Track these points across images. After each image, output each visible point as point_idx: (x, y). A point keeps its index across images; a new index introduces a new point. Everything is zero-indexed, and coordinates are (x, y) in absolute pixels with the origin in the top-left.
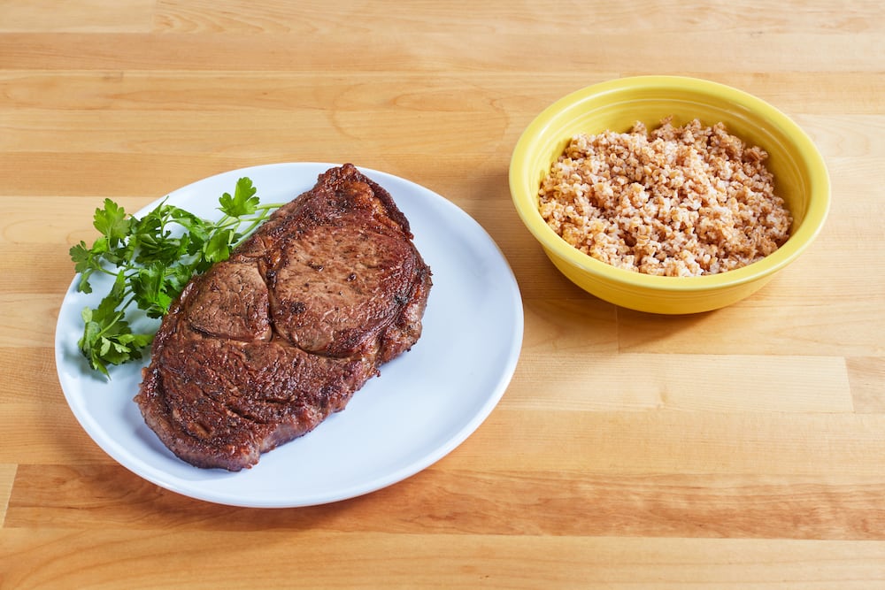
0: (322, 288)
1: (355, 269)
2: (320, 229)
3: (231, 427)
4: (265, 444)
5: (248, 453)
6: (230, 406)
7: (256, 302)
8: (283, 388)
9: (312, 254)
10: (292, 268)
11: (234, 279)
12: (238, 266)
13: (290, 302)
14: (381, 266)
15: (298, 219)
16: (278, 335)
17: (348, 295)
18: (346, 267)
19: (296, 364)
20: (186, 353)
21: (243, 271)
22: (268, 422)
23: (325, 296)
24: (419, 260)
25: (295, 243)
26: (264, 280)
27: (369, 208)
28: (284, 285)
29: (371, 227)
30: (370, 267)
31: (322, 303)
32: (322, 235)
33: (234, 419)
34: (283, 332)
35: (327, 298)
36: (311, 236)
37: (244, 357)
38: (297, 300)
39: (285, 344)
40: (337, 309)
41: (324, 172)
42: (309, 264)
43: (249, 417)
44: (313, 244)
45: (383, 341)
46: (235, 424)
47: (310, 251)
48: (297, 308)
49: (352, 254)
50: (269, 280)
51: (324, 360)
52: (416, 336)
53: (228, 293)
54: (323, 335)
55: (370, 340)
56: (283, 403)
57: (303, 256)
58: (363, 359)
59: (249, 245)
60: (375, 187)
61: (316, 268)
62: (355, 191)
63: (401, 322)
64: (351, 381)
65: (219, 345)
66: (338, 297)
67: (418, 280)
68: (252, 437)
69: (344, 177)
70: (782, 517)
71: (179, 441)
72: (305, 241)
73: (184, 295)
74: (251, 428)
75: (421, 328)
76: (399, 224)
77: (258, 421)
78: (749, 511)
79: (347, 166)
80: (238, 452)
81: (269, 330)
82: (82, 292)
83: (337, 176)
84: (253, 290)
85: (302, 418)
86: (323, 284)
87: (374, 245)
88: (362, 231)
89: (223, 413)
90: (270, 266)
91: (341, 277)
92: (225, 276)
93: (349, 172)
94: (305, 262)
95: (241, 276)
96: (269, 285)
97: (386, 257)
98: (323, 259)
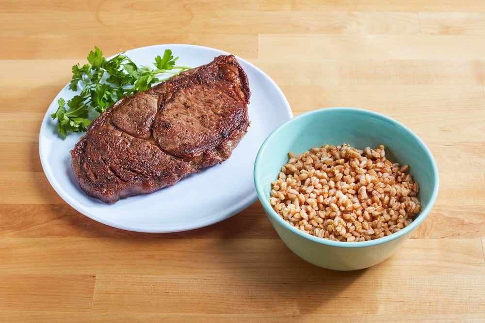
0: (185, 118)
1: (207, 112)
2: (199, 87)
3: (108, 179)
4: (123, 193)
5: (111, 195)
6: (111, 169)
7: (148, 117)
8: (141, 166)
9: (188, 99)
10: (174, 104)
11: (143, 102)
12: (148, 95)
13: (163, 121)
14: (221, 115)
15: (191, 78)
16: (153, 137)
17: (197, 126)
18: (203, 110)
19: (153, 155)
20: (102, 135)
21: (149, 99)
22: (127, 181)
23: (184, 123)
24: (245, 115)
25: (182, 91)
26: (158, 106)
27: (232, 81)
28: (166, 112)
29: (227, 92)
30: (215, 113)
31: (181, 126)
32: (199, 91)
33: (111, 176)
34: (155, 136)
35: (185, 125)
36: (192, 89)
37: (129, 144)
38: (169, 121)
39: (153, 142)
40: (187, 131)
41: (217, 56)
42: (185, 104)
43: (119, 177)
44: (191, 93)
45: (205, 155)
46: (109, 178)
47: (188, 97)
48: (166, 126)
49: (209, 104)
50: (160, 107)
51: (169, 157)
52: (225, 157)
53: (136, 109)
54: (174, 143)
55: (197, 153)
56: (139, 173)
57: (183, 99)
58: (190, 162)
59: (160, 86)
60: (241, 71)
61: (187, 107)
62: (229, 71)
63: (220, 148)
64: (179, 172)
65: (120, 135)
66: (191, 125)
67: (238, 128)
68: (116, 188)
71: (81, 179)
72: (188, 91)
73: (116, 104)
74: (117, 183)
75: (230, 153)
76: (245, 94)
77: (123, 180)
79: (230, 56)
80: (106, 193)
81: (149, 133)
82: (71, 90)
83: (223, 61)
84: (149, 110)
85: (145, 184)
86: (186, 116)
87: (223, 102)
88: (221, 93)
89: (106, 171)
90: (164, 100)
91: (198, 115)
92: (139, 99)
93: (230, 59)
94: (183, 102)
95: (147, 101)
96: (158, 111)
97: (227, 110)
98: (193, 103)
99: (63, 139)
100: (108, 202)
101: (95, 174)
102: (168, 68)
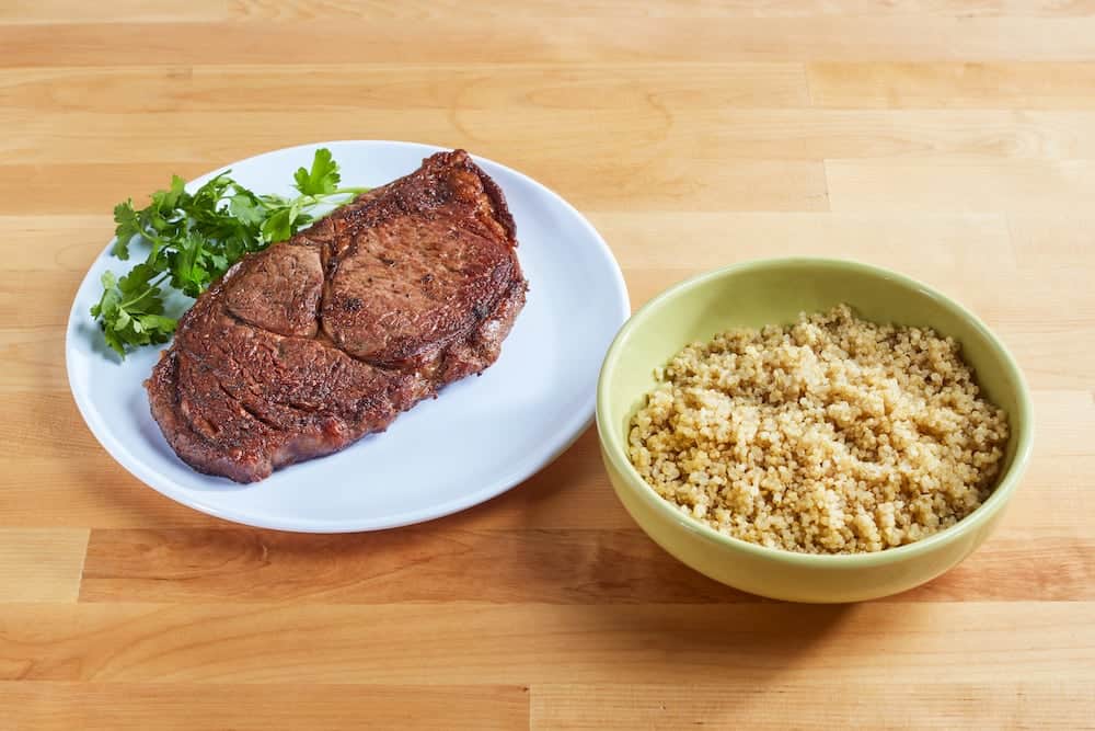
0: (389, 286)
1: (434, 270)
2: (405, 220)
3: (243, 429)
4: (279, 456)
5: (255, 461)
6: (244, 405)
7: (306, 291)
8: (312, 394)
9: (387, 246)
10: (357, 259)
11: (288, 261)
12: (297, 248)
13: (344, 297)
14: (465, 271)
15: (383, 204)
16: (325, 334)
17: (417, 299)
18: (423, 266)
19: (334, 369)
20: (211, 338)
21: (301, 255)
22: (286, 429)
23: (389, 295)
24: (515, 269)
25: (371, 231)
26: (323, 267)
27: (472, 203)
28: (344, 277)
29: (469, 226)
30: (452, 270)
31: (382, 303)
32: (407, 226)
33: (248, 421)
34: (329, 330)
35: (391, 298)
36: (391, 225)
37: (276, 352)
38: (355, 295)
39: (328, 344)
40: (399, 312)
41: (429, 157)
42: (381, 257)
43: (266, 422)
44: (391, 234)
45: (445, 356)
46: (246, 426)
47: (385, 242)
48: (351, 305)
49: (434, 252)
50: (329, 269)
51: (368, 369)
52: (488, 358)
53: (277, 277)
54: (375, 339)
55: (430, 354)
56: (308, 411)
57: (375, 247)
58: (417, 375)
59: (320, 225)
60: (486, 181)
61: (387, 263)
62: (461, 182)
63: (474, 340)
64: (396, 398)
65: (251, 335)
66: (405, 299)
67: (507, 294)
68: (264, 445)
69: (452, 164)
71: (181, 437)
72: (382, 230)
73: (228, 275)
74: (265, 434)
75: (499, 349)
76: (504, 227)
77: (276, 428)
79: (457, 152)
80: (244, 458)
81: (314, 325)
82: (116, 257)
83: (443, 163)
84: (306, 278)
85: (328, 431)
86: (391, 282)
87: (463, 246)
88: (454, 228)
89: (235, 411)
90: (334, 254)
91: (417, 277)
92: (278, 257)
93: (459, 159)
94: (376, 253)
95: (297, 259)
96: (327, 275)
97: (475, 261)
98: (399, 253)
99: (117, 362)
100: (246, 480)
101: (210, 422)
102: (327, 189)
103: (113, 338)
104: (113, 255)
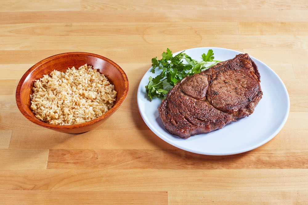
0: (226, 90)
2: (231, 71)
3: (184, 124)
4: (193, 132)
5: (187, 133)
6: (186, 118)
7: (204, 88)
8: (204, 117)
9: (226, 78)
10: (218, 81)
11: (199, 79)
12: (202, 76)
13: (214, 91)
14: (247, 88)
15: (225, 66)
16: (207, 100)
17: (233, 94)
18: (235, 85)
19: (210, 111)
20: (177, 98)
21: (203, 78)
22: (196, 125)
23: (226, 92)
24: (259, 89)
25: (222, 74)
26: (208, 82)
27: (249, 69)
28: (214, 86)
29: (247, 75)
30: (243, 87)
31: (224, 94)
32: (231, 73)
34: (209, 99)
35: (226, 93)
36: (227, 73)
37: (194, 104)
38: (217, 91)
39: (208, 103)
40: (228, 97)
41: (238, 55)
42: (224, 81)
43: (191, 123)
44: (227, 75)
45: (240, 111)
46: (185, 123)
48: (215, 94)
49: (238, 81)
50: (210, 83)
51: (219, 111)
52: (251, 112)
53: (196, 83)
54: (221, 104)
55: (236, 109)
56: (202, 121)
58: (232, 114)
59: (207, 71)
60: (253, 63)
61: (226, 83)
62: (246, 63)
63: (248, 107)
64: (226, 120)
65: (188, 99)
66: (230, 94)
67: (257, 95)
68: (190, 129)
69: (244, 57)
70: (299, 162)
72: (225, 74)
73: (182, 81)
74: (190, 126)
75: (254, 110)
76: (257, 76)
77: (193, 124)
78: (288, 160)
79: (246, 54)
80: (184, 132)
81: (205, 98)
82: (152, 72)
83: (242, 57)
84: (204, 84)
85: (207, 127)
86: (226, 88)
87: (246, 81)
88: (244, 76)
89: (183, 119)
90: (211, 79)
91: (233, 88)
92: (196, 78)
93: (246, 56)
94: (223, 80)
95: (202, 79)
96: (209, 84)
97: (249, 85)
98: (229, 81)
99: (151, 101)
100: (184, 138)
101: (175, 121)
102: (210, 61)
103: (150, 95)
104: (151, 72)
